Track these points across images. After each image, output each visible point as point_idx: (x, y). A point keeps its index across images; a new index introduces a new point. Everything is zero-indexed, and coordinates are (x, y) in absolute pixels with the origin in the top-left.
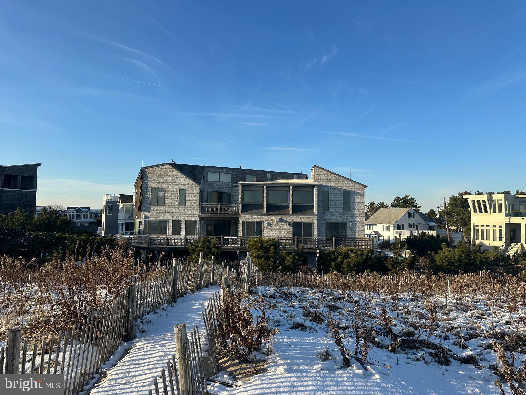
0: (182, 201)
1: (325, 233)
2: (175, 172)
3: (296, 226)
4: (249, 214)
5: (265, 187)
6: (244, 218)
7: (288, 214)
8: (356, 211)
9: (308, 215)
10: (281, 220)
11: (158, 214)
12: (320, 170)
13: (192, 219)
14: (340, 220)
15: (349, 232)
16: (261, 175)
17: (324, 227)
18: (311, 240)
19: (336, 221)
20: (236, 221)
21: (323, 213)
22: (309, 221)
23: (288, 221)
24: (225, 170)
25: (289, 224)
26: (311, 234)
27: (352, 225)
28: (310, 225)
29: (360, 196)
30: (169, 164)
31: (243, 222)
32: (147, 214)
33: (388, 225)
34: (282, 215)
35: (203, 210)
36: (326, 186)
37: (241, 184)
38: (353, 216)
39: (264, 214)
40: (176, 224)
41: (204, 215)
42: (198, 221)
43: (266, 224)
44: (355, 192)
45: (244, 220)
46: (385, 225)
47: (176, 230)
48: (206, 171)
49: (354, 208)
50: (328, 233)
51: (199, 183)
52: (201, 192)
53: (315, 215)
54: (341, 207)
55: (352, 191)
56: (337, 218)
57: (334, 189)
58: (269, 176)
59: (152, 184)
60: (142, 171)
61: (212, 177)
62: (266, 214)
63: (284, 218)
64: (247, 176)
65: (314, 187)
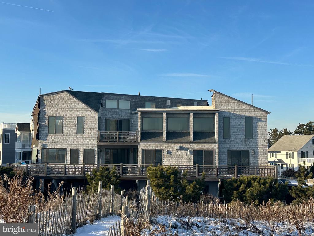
0: (80, 129)
1: (227, 161)
2: (73, 100)
3: (197, 154)
4: (149, 142)
5: (164, 114)
6: (143, 146)
7: (189, 142)
8: (259, 138)
9: (208, 142)
10: (181, 148)
11: (56, 143)
12: (221, 96)
13: (90, 147)
14: (242, 148)
15: (251, 160)
16: (160, 102)
17: (225, 155)
18: (212, 168)
19: (238, 149)
20: (135, 149)
21: (225, 141)
22: (210, 148)
23: (188, 149)
24: (123, 97)
25: (190, 152)
26: (212, 162)
27: (254, 152)
28: (211, 153)
29: (262, 123)
30: (68, 91)
31: (143, 150)
32: (44, 142)
33: (291, 152)
34: (182, 143)
35: (101, 137)
36: (227, 113)
37: (140, 111)
38: (256, 143)
39: (163, 142)
40: (75, 153)
41: (102, 143)
42: (96, 149)
43: (165, 152)
44: (257, 118)
45: (143, 148)
46: (289, 152)
47: (74, 159)
48: (104, 98)
49: (256, 136)
50: (230, 161)
51: (97, 110)
52: (100, 119)
53: (216, 143)
54: (242, 134)
55: (255, 118)
56: (239, 146)
57: (235, 115)
58: (168, 103)
59: (50, 111)
60: (39, 99)
61: (110, 104)
62: (166, 142)
63: (184, 146)
64: (146, 103)
65: (214, 114)
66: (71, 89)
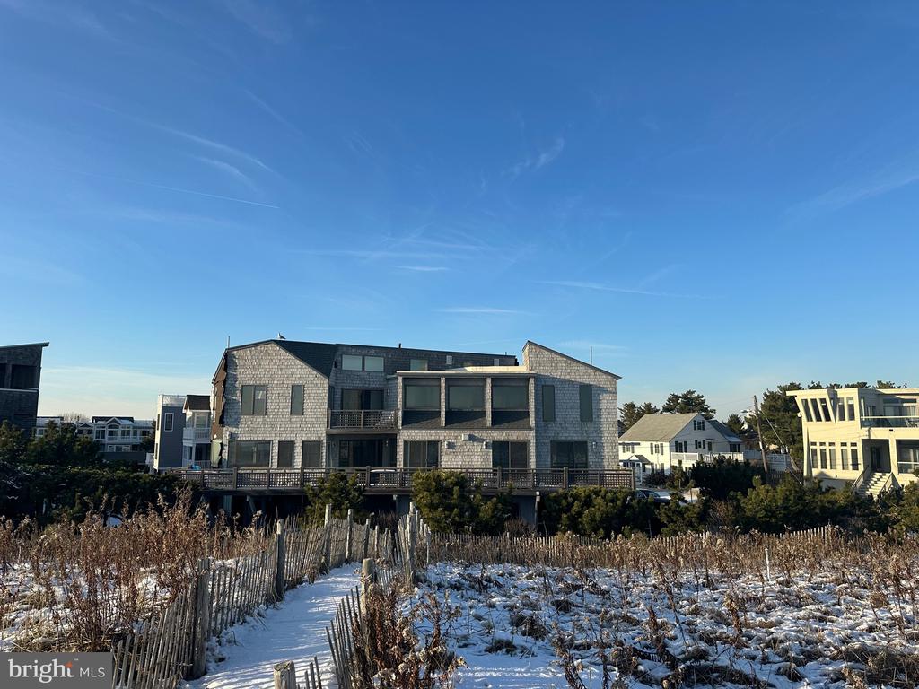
0: (297, 405)
1: (549, 460)
2: (286, 356)
3: (499, 448)
4: (416, 428)
5: (443, 380)
6: (406, 435)
7: (484, 428)
8: (603, 421)
9: (518, 428)
10: (472, 438)
11: (253, 431)
12: (538, 350)
13: (313, 439)
14: (576, 438)
15: (591, 459)
16: (435, 359)
17: (547, 449)
18: (525, 473)
19: (569, 439)
20: (393, 440)
21: (546, 425)
22: (521, 439)
23: (484, 440)
24: (373, 352)
25: (487, 445)
26: (525, 462)
27: (596, 445)
28: (523, 446)
29: (608, 395)
30: (276, 342)
31: (405, 442)
32: (234, 430)
33: (659, 443)
34: (473, 429)
35: (333, 421)
36: (549, 377)
37: (401, 375)
38: (598, 429)
39: (442, 428)
40: (287, 448)
41: (335, 431)
42: (325, 441)
43: (445, 445)
44: (599, 387)
45: (407, 438)
46: (654, 443)
47: (286, 460)
48: (339, 353)
49: (599, 416)
50: (555, 461)
51: (326, 374)
52: (331, 389)
53: (531, 429)
54: (576, 413)
55: (596, 386)
56: (571, 434)
57: (563, 382)
58: (449, 360)
59: (244, 377)
60: (226, 355)
61: (350, 363)
62: (445, 428)
63: (477, 435)
64: (412, 361)
65: (528, 380)
66: (281, 337)
